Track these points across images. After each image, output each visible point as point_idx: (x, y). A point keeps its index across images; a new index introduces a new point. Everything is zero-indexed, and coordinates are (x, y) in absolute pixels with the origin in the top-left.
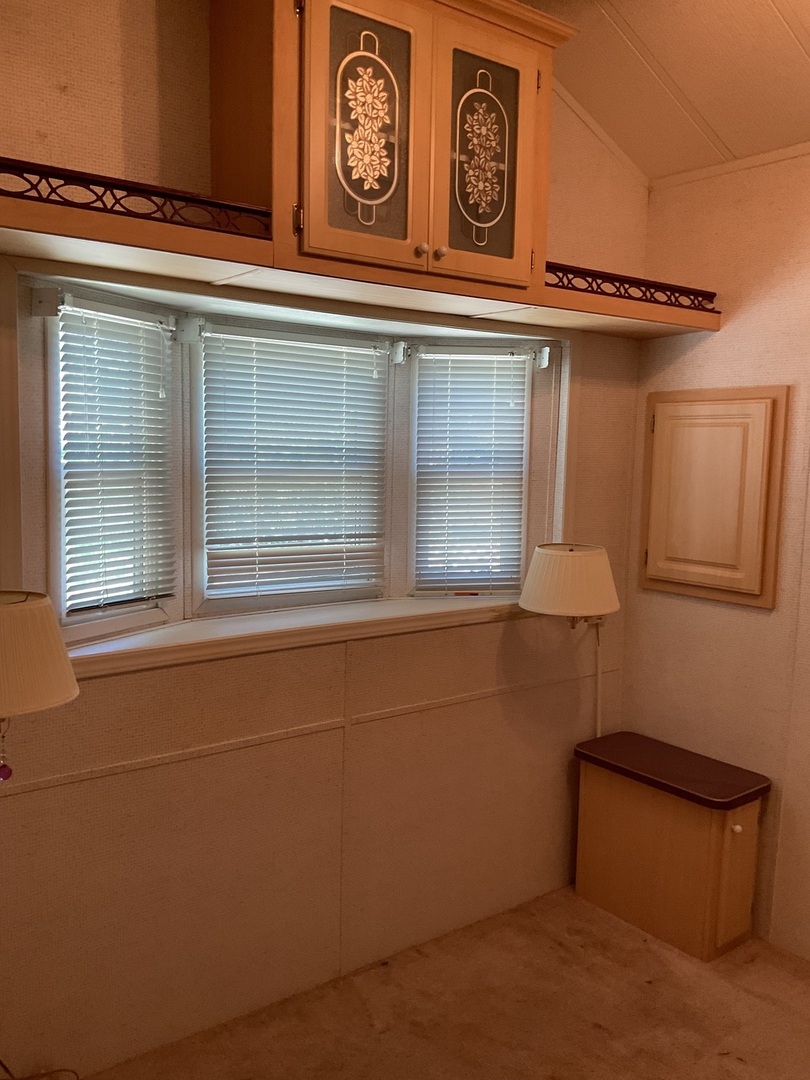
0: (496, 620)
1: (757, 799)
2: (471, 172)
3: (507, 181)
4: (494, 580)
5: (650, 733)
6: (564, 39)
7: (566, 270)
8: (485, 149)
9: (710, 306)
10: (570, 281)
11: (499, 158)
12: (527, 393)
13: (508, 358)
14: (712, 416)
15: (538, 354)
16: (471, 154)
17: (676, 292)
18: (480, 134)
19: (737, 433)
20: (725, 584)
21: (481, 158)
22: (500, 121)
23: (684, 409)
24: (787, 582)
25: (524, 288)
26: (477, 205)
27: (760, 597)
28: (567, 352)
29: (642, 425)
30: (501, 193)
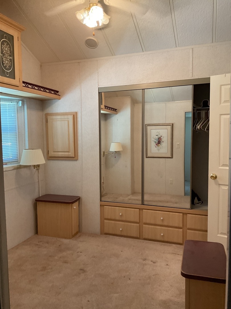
0: (14, 169)
1: (77, 201)
2: (4, 59)
3: (13, 61)
4: (11, 160)
5: (52, 193)
6: (23, 30)
7: (27, 83)
8: (7, 53)
9: (58, 94)
10: (28, 86)
11: (10, 56)
12: (16, 112)
13: (11, 103)
14: (61, 119)
15: (18, 103)
16: (4, 55)
17: (50, 90)
18: (6, 50)
19: (66, 122)
20: (67, 156)
21: (6, 55)
22: (10, 47)
23: (54, 117)
24: (80, 154)
25: (18, 87)
26: (6, 66)
27: (74, 158)
28: (25, 103)
29: (44, 121)
30: (11, 64)
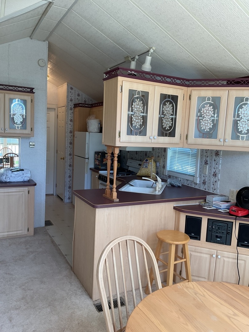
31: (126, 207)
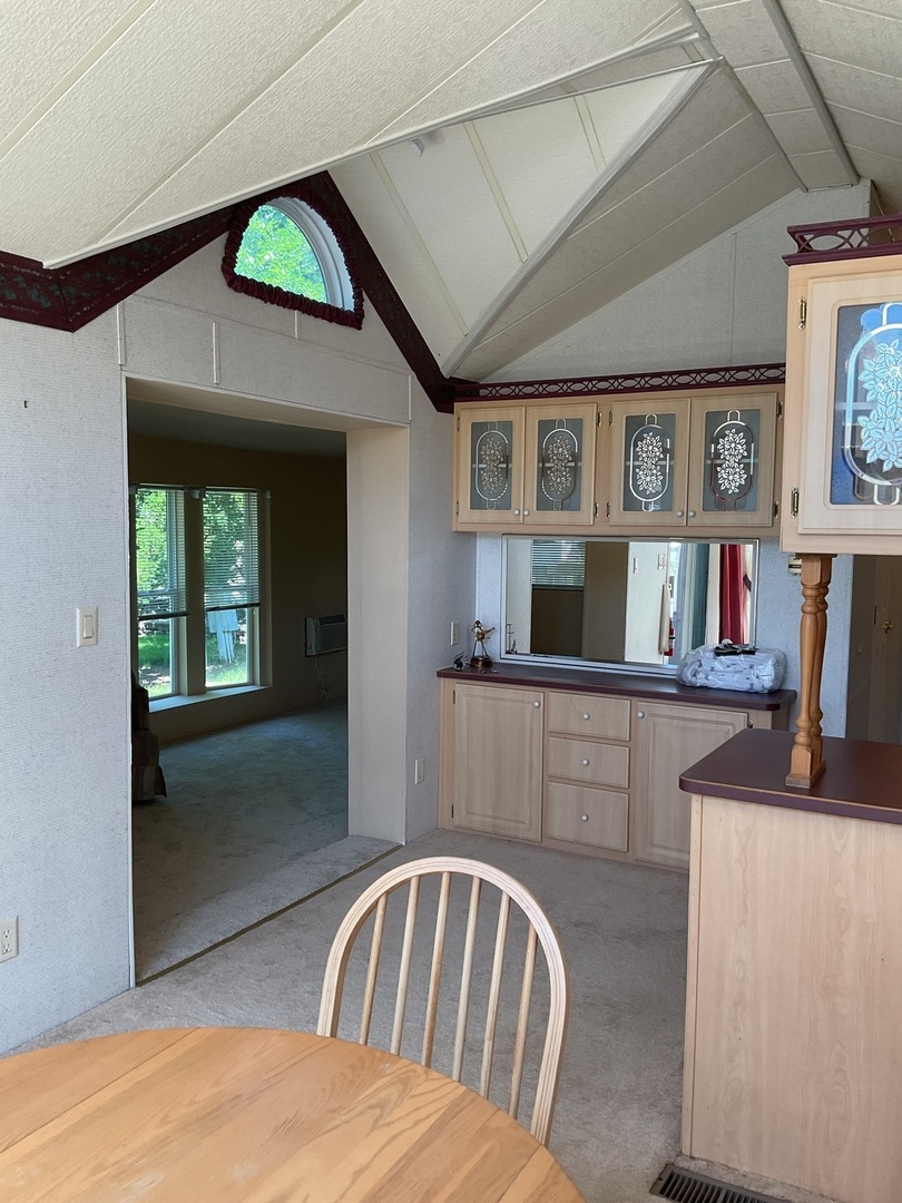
31: (832, 819)
